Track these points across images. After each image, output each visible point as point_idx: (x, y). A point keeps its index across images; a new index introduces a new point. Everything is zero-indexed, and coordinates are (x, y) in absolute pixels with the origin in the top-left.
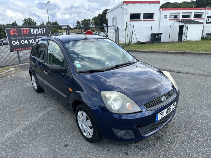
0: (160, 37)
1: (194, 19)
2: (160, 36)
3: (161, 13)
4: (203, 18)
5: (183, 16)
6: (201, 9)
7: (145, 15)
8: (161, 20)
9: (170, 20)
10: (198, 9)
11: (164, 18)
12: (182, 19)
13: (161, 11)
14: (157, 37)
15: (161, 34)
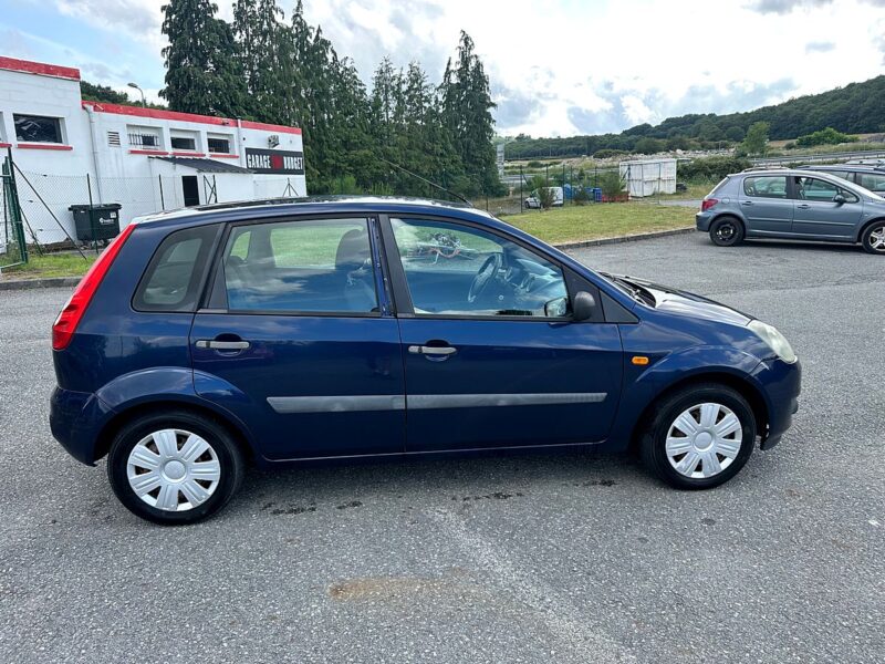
0: (116, 220)
1: (212, 156)
2: (113, 215)
3: (91, 122)
4: (237, 154)
5: (176, 143)
6: (224, 124)
7: (22, 120)
8: (98, 149)
9: (133, 152)
10: (216, 123)
11: (107, 141)
12: (175, 154)
13: (89, 112)
14: (101, 220)
15: (116, 208)
